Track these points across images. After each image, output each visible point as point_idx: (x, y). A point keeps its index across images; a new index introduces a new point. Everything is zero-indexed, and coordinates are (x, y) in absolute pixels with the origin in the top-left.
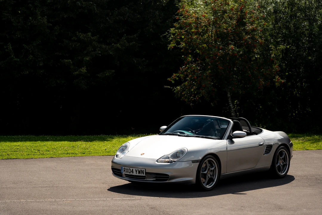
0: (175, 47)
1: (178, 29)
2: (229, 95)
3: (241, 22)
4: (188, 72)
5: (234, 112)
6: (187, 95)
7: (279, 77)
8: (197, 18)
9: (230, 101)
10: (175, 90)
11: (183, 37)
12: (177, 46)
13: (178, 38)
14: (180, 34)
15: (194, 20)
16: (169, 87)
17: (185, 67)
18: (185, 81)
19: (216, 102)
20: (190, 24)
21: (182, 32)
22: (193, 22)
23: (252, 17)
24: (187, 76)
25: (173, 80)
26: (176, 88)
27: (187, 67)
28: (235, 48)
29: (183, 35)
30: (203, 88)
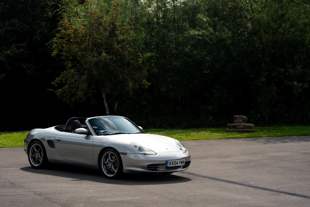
0: (57, 54)
1: (59, 38)
2: (104, 96)
3: (112, 33)
4: (68, 76)
5: (108, 111)
6: (67, 96)
7: (146, 81)
8: (76, 29)
9: (105, 101)
10: (57, 92)
11: (64, 46)
12: (59, 53)
13: (60, 47)
14: (62, 43)
15: (73, 31)
16: (52, 90)
17: (66, 72)
18: (66, 84)
19: (93, 102)
20: (69, 35)
21: (63, 42)
22: (72, 33)
23: (123, 29)
24: (67, 80)
25: (56, 83)
26: (58, 90)
27: (67, 72)
28: (107, 56)
29: (64, 44)
30: (80, 91)
